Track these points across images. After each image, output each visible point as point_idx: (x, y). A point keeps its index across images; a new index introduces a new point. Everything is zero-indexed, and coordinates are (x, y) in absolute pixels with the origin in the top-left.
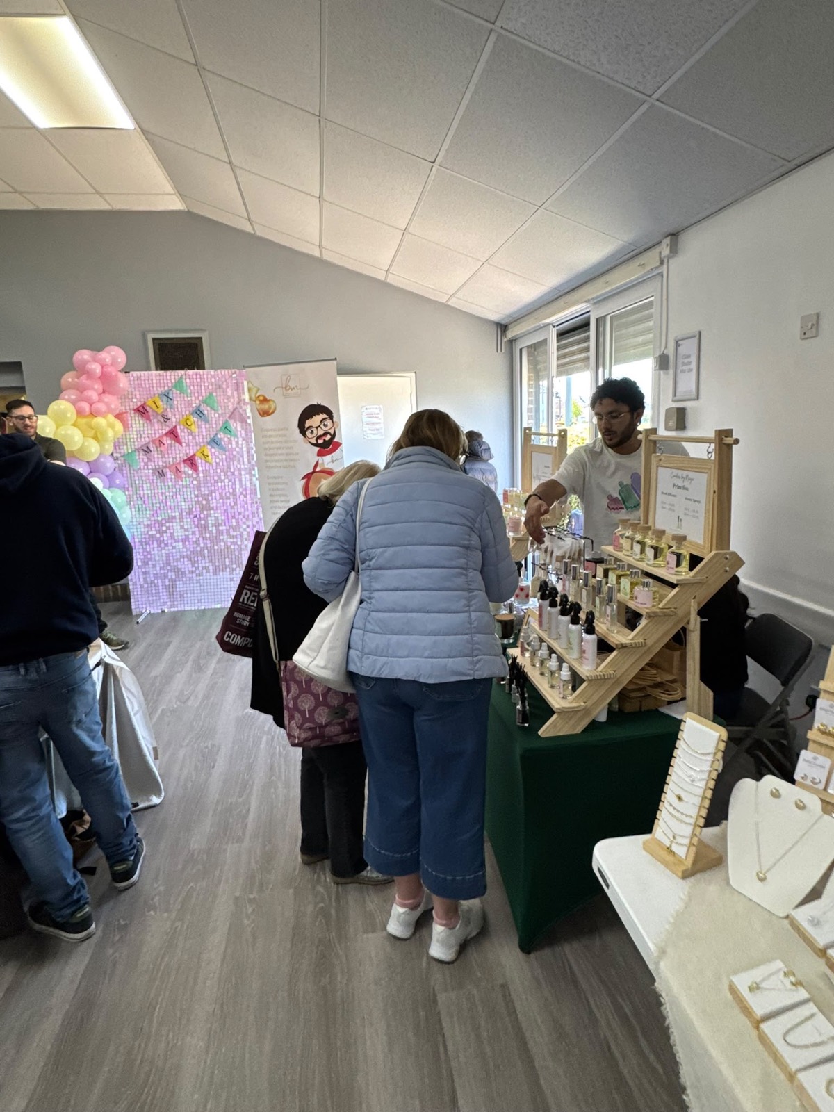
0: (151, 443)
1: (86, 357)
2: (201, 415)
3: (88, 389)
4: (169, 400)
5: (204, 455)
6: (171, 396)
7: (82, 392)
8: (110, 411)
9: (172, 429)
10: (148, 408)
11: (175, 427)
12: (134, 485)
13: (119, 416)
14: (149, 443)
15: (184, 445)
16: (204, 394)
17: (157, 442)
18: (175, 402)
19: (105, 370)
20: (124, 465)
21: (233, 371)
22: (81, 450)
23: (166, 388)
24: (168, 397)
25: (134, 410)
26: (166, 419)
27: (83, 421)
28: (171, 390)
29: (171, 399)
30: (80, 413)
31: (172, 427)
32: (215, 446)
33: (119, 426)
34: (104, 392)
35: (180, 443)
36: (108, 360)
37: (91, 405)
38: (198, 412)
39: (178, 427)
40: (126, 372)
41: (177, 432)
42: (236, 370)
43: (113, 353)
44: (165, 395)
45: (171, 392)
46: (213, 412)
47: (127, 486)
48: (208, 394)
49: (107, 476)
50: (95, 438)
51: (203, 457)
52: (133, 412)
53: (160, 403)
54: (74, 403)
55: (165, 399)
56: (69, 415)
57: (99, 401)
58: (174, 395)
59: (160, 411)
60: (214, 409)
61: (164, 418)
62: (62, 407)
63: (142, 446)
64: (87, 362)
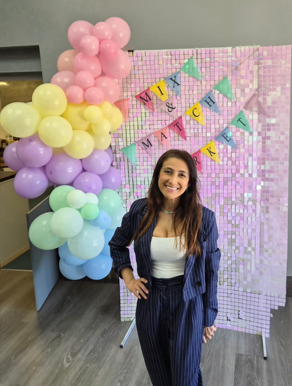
0: (153, 136)
1: (82, 30)
2: (211, 103)
3: (82, 70)
4: (176, 85)
5: (210, 152)
6: (178, 81)
7: (75, 74)
8: (107, 97)
9: (176, 120)
10: (151, 95)
11: (180, 118)
12: (131, 183)
13: (119, 104)
14: (150, 135)
15: (188, 139)
16: (217, 79)
17: (160, 135)
18: (183, 88)
19: (104, 46)
20: (122, 159)
21: (256, 47)
22: (70, 146)
23: (174, 70)
24: (175, 82)
25: (136, 97)
26: (171, 108)
27: (74, 111)
28: (179, 72)
29: (178, 85)
30: (71, 100)
31: (176, 118)
32: (225, 141)
33: (118, 114)
34: (103, 74)
35: (185, 138)
36: (107, 34)
37: (85, 90)
38: (208, 100)
39: (183, 118)
40: (129, 51)
41: (182, 124)
42: (259, 46)
43: (114, 26)
44: (171, 79)
45: (178, 76)
46: (225, 100)
47: (124, 183)
48: (221, 78)
49: (100, 176)
50: (90, 130)
51: (209, 154)
52: (135, 99)
53: (164, 89)
54: (65, 87)
55: (171, 83)
56: (57, 103)
57: (95, 86)
58: (182, 79)
59: (164, 98)
60: (226, 97)
61: (169, 107)
62: (49, 93)
63: (143, 138)
64: (83, 35)
